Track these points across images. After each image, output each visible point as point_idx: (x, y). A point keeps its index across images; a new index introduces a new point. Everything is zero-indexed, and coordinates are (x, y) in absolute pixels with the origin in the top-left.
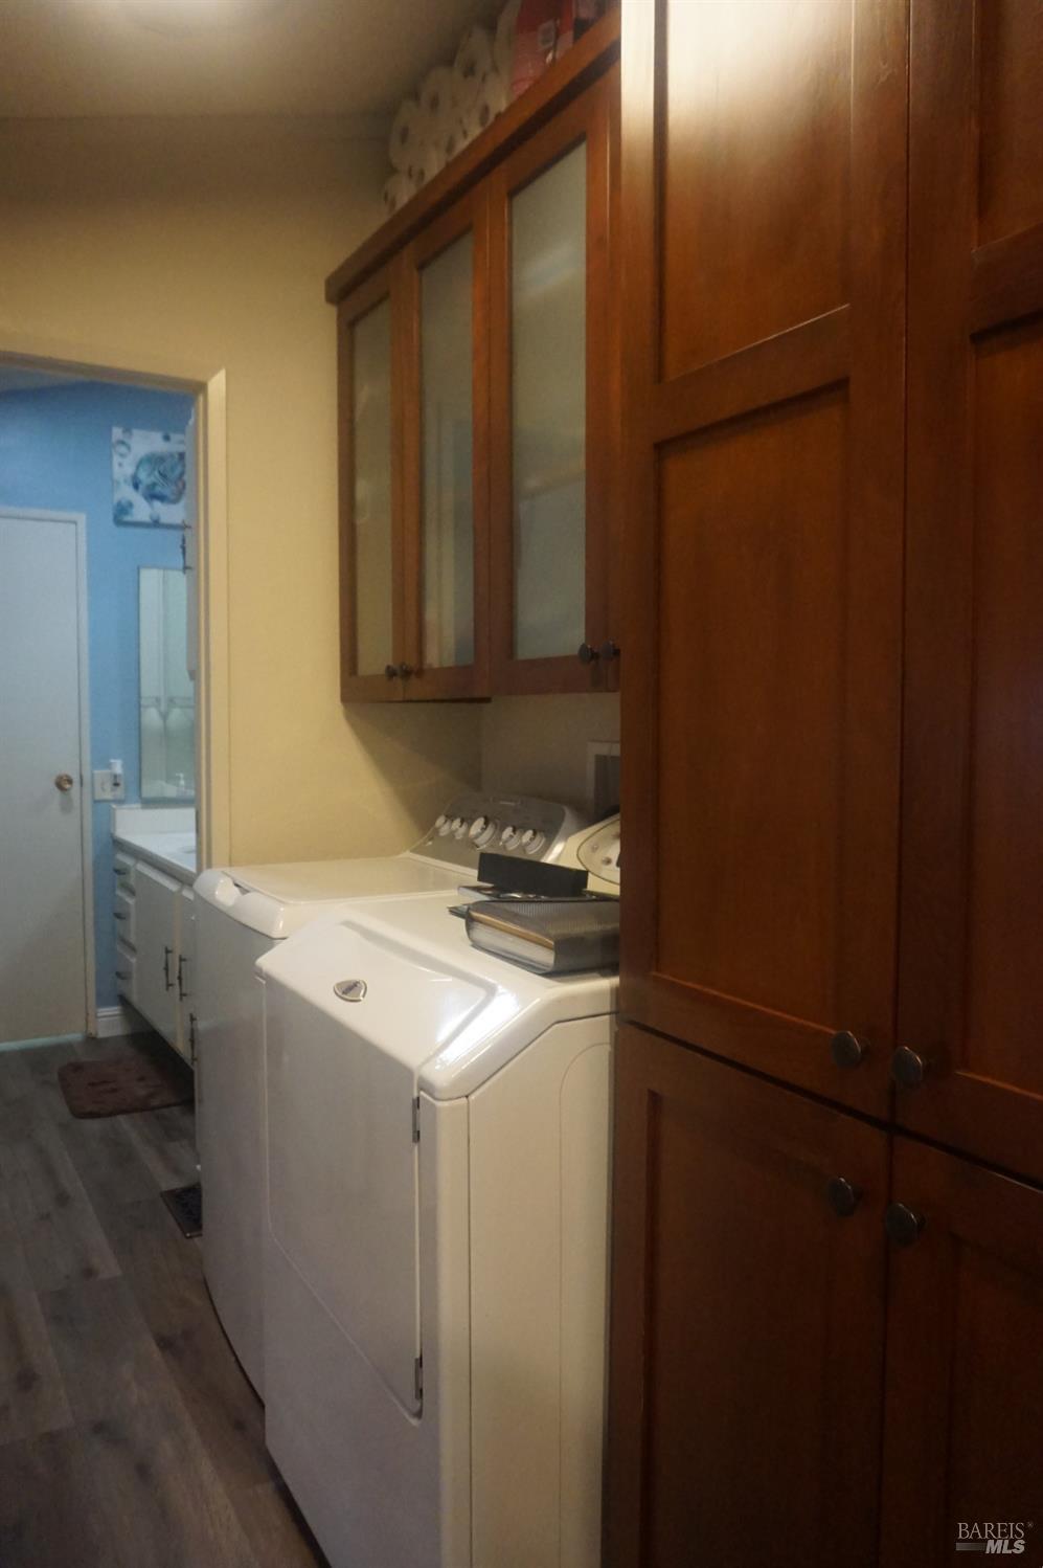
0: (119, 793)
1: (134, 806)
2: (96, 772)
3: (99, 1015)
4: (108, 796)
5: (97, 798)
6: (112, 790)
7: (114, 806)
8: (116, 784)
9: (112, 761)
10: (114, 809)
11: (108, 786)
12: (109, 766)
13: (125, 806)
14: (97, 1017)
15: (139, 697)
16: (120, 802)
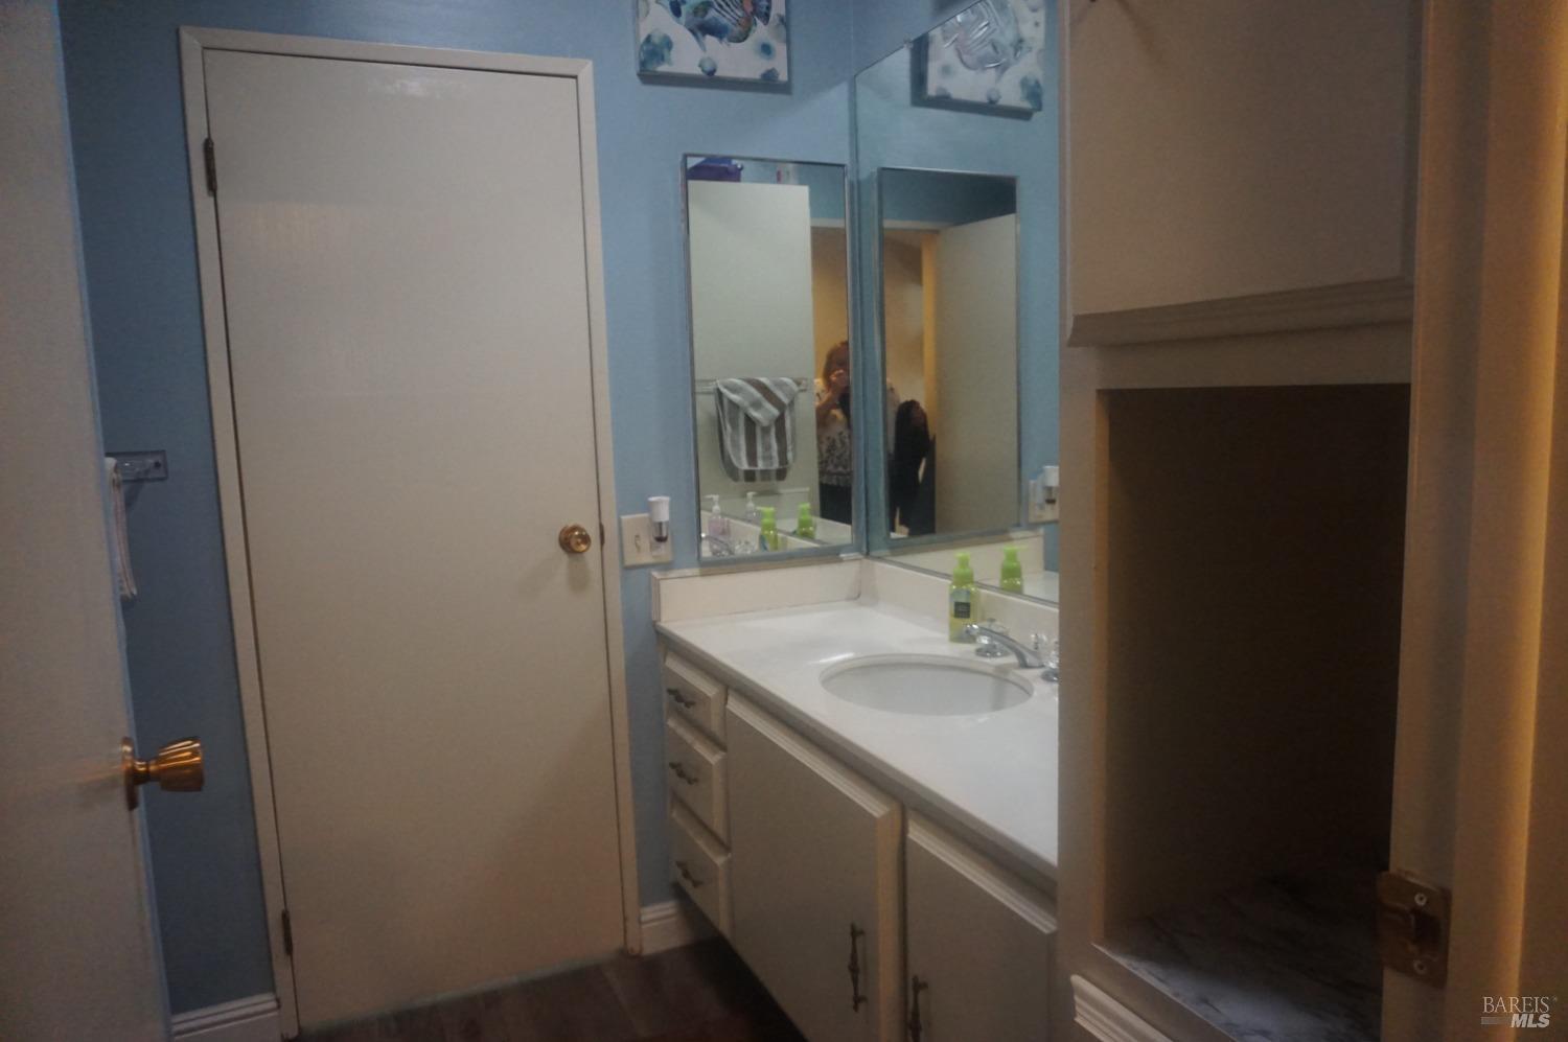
0: (664, 551)
1: (688, 572)
2: (624, 518)
3: (643, 918)
4: (646, 558)
5: (629, 561)
6: (652, 548)
7: (655, 574)
8: (661, 539)
9: (653, 499)
10: (657, 583)
11: (646, 542)
12: (649, 507)
13: (674, 573)
14: (640, 922)
15: (693, 381)
16: (666, 567)
